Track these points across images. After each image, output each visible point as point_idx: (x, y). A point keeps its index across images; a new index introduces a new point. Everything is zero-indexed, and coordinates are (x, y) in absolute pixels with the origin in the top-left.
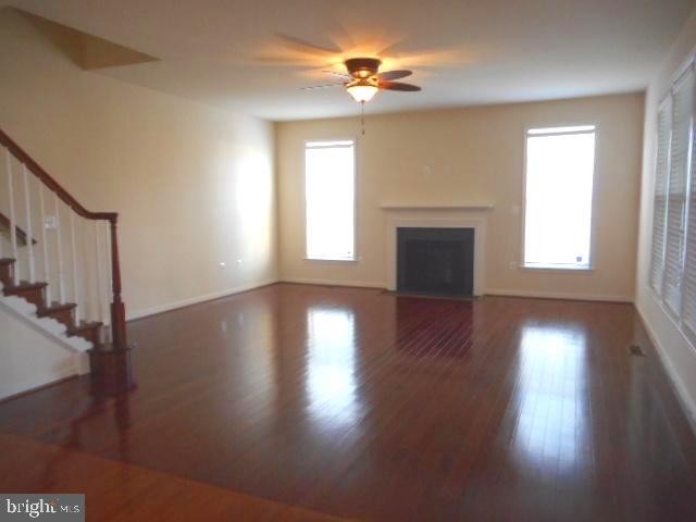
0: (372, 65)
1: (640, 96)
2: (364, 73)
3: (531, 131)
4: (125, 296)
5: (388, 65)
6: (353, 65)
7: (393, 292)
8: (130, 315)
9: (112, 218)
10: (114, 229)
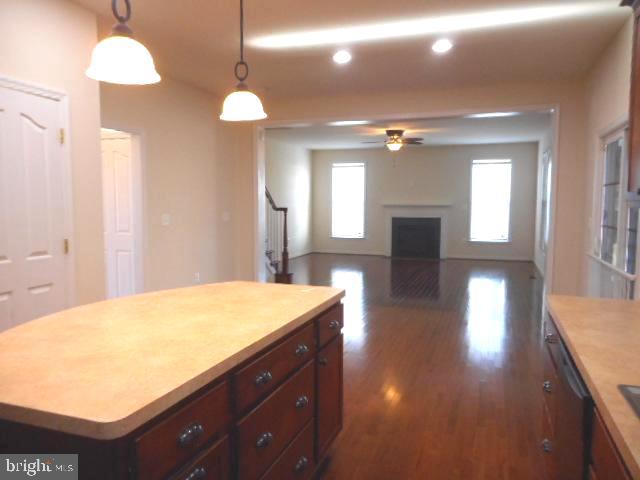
0: (400, 133)
1: (535, 144)
2: (396, 137)
4: (289, 248)
5: (408, 132)
6: (390, 133)
7: (389, 257)
8: (290, 256)
9: (285, 210)
10: (285, 215)
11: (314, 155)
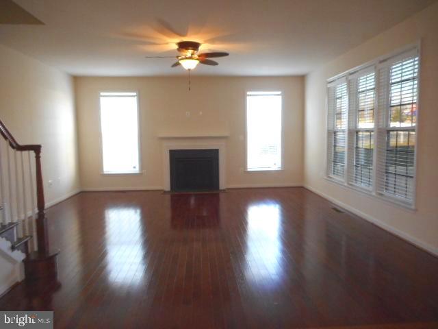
0: (195, 46)
2: (190, 51)
3: (248, 93)
7: (168, 192)
9: (37, 149)
11: (77, 82)
